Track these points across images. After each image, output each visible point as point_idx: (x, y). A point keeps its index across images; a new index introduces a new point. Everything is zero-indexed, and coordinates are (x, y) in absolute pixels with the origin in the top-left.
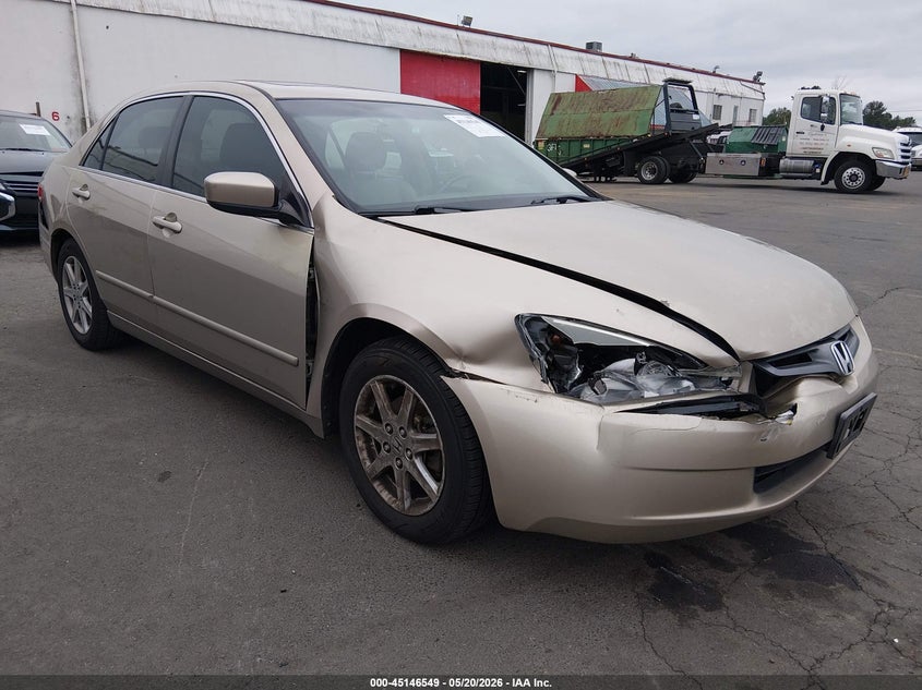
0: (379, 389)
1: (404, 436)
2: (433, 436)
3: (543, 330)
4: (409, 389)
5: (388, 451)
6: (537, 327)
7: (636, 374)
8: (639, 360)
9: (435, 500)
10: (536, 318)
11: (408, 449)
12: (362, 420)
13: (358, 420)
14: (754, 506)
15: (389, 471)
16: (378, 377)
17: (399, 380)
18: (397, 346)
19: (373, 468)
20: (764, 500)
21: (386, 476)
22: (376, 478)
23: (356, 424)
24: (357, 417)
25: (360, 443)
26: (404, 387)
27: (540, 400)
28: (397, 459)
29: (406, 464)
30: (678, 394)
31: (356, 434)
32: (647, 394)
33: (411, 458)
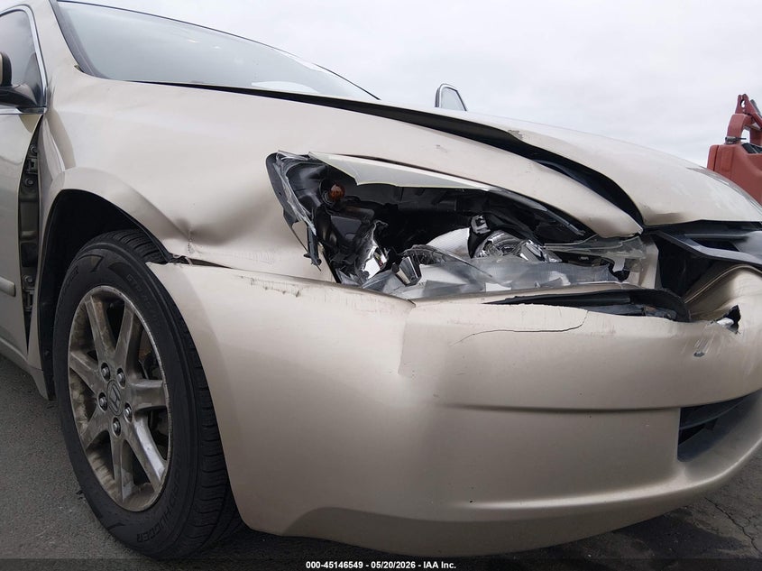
0: (95, 308)
1: (123, 382)
2: (156, 384)
3: (314, 177)
4: (129, 307)
5: (105, 407)
6: (305, 174)
7: (472, 256)
8: (476, 229)
9: (158, 490)
10: (308, 162)
11: (127, 406)
12: (77, 358)
13: (73, 359)
14: (680, 483)
15: (105, 438)
16: (95, 290)
17: (117, 292)
18: (117, 237)
19: (88, 431)
20: (695, 471)
21: (102, 444)
22: (92, 448)
23: (71, 365)
24: (72, 354)
25: (75, 394)
26: (122, 302)
27: (304, 292)
28: (116, 420)
29: (125, 429)
30: (543, 287)
31: (71, 380)
32: (490, 287)
33: (130, 417)
